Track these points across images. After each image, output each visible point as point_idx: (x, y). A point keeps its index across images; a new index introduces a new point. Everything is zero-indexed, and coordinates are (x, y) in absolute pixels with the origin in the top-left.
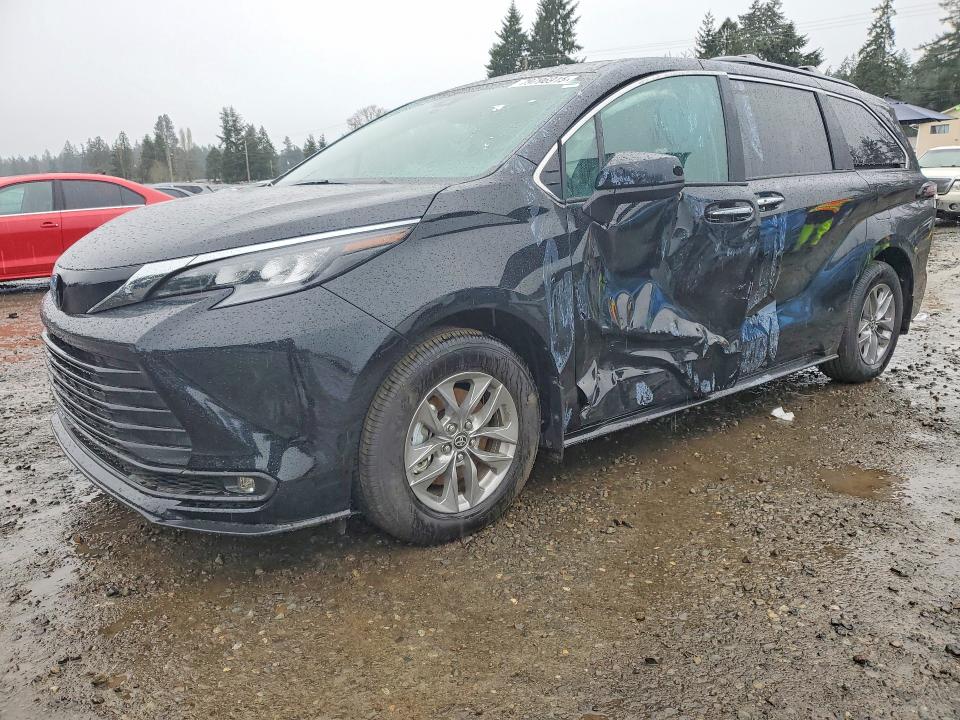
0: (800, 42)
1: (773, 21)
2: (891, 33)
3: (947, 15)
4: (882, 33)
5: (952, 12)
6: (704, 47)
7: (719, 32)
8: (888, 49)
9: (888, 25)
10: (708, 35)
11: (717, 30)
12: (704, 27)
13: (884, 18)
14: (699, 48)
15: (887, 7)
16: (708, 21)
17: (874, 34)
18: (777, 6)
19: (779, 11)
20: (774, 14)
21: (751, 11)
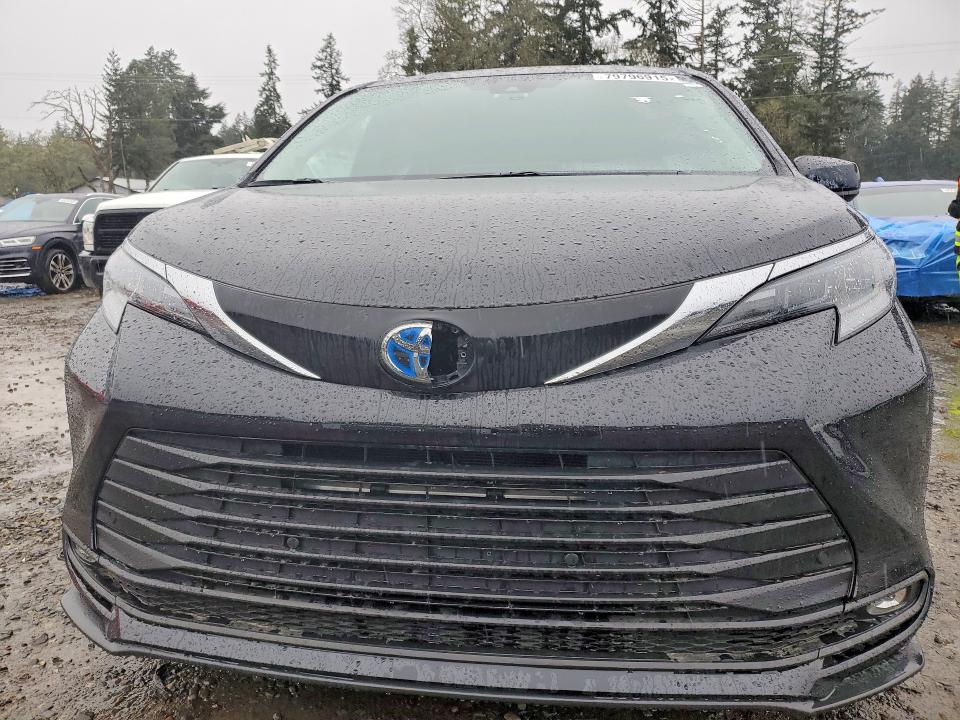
0: (203, 94)
1: (170, 70)
2: (278, 97)
3: (320, 87)
4: (271, 97)
5: (323, 85)
6: (113, 86)
7: (127, 73)
8: (277, 110)
9: (275, 90)
10: (115, 74)
11: (124, 70)
12: (110, 65)
13: (271, 83)
14: (107, 86)
15: (272, 73)
16: (113, 59)
17: (264, 96)
18: (172, 57)
19: (175, 62)
20: (172, 65)
21: (147, 57)
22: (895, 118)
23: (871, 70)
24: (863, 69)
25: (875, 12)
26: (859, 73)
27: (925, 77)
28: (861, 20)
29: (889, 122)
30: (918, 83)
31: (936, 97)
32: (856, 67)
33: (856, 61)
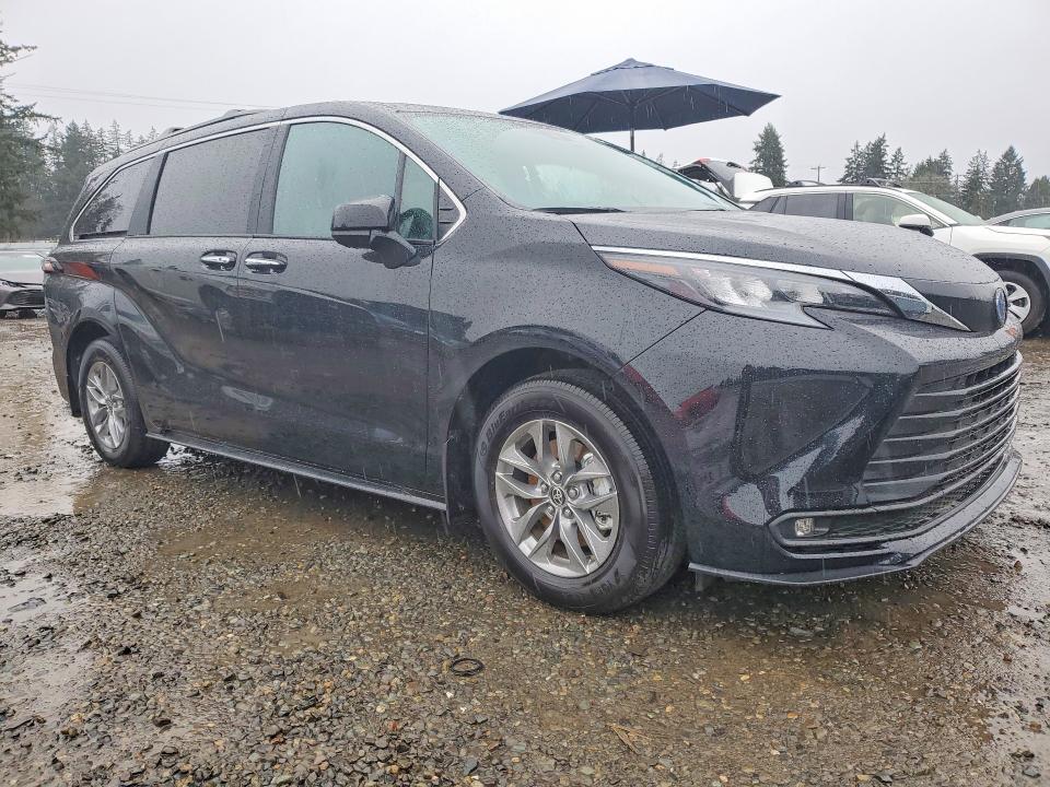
22: (58, 164)
23: (36, 110)
24: (26, 108)
25: (26, 48)
26: (22, 112)
27: (80, 125)
28: (13, 54)
29: (53, 169)
30: (73, 128)
31: (96, 147)
32: (18, 104)
33: (15, 98)
